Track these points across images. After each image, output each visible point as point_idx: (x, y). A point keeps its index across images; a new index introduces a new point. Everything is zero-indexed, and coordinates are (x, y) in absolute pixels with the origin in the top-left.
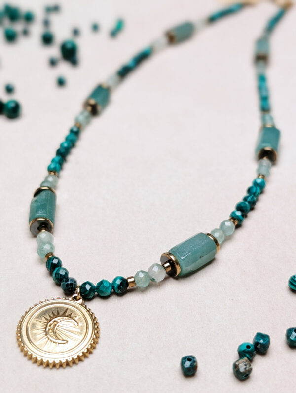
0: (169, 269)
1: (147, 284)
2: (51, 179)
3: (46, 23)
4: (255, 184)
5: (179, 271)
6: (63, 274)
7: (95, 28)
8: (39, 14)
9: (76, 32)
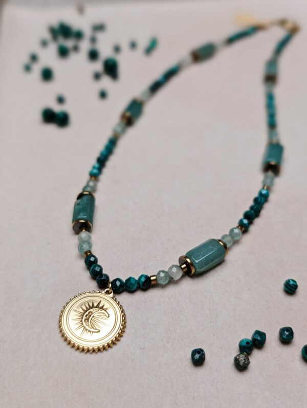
0: (186, 270)
1: (167, 282)
2: (91, 184)
3: (93, 40)
4: (261, 194)
5: (193, 271)
6: (98, 270)
7: (133, 45)
8: (87, 32)
9: (117, 49)
